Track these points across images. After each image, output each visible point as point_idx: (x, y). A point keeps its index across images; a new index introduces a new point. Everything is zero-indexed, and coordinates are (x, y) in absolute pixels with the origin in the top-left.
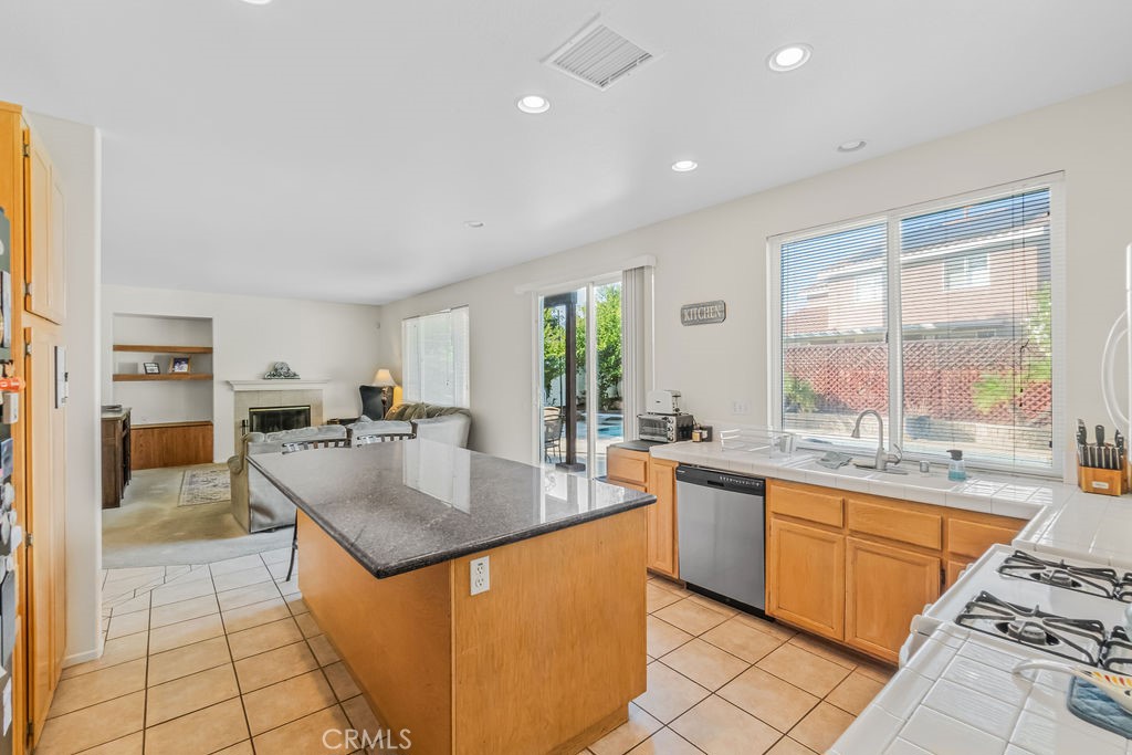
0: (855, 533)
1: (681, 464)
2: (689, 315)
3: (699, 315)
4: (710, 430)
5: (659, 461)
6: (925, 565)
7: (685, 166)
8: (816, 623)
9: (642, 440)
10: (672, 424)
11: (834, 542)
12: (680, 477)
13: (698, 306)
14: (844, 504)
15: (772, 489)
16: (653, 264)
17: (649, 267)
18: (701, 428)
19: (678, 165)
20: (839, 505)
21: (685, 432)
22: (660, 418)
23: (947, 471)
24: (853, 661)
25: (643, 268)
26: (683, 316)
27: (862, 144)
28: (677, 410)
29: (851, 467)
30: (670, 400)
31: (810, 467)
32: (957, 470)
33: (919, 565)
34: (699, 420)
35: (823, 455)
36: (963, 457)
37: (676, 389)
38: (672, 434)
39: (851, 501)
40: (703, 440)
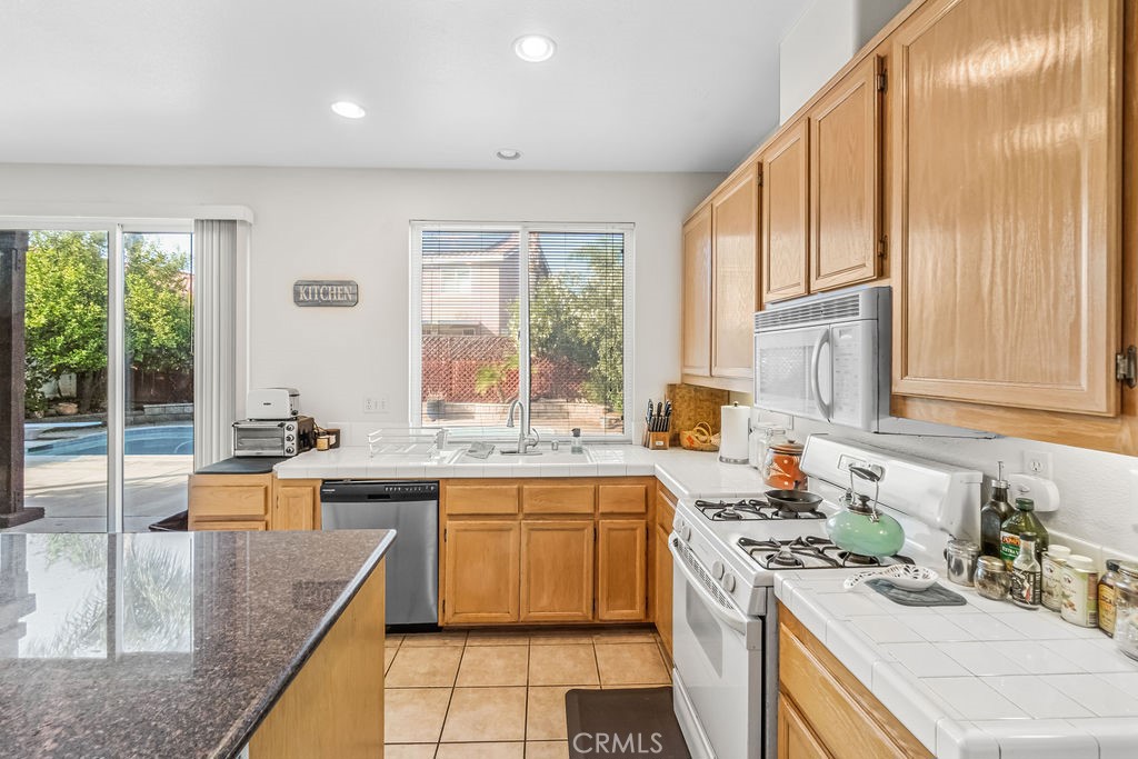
0: (528, 516)
1: (324, 481)
2: (307, 293)
3: (318, 295)
4: (337, 433)
5: (288, 482)
6: (583, 529)
7: (348, 109)
8: (494, 614)
9: (239, 457)
10: (292, 431)
11: (511, 529)
12: (325, 498)
13: (319, 283)
14: (520, 491)
15: (448, 491)
16: (250, 219)
17: (243, 222)
18: (329, 433)
19: (339, 104)
20: (515, 493)
21: (307, 440)
22: (274, 425)
23: (570, 447)
24: (524, 636)
25: (235, 221)
26: (297, 294)
27: (517, 155)
28: (294, 413)
29: (496, 454)
30: (288, 400)
31: (463, 461)
32: (577, 445)
33: (578, 530)
34: (321, 425)
35: (469, 447)
36: (581, 433)
37: (293, 386)
38: (292, 445)
39: (525, 487)
40: (331, 447)
